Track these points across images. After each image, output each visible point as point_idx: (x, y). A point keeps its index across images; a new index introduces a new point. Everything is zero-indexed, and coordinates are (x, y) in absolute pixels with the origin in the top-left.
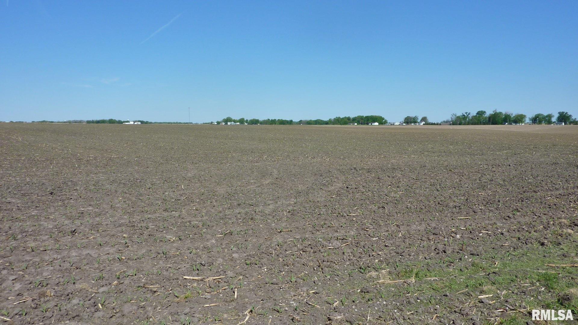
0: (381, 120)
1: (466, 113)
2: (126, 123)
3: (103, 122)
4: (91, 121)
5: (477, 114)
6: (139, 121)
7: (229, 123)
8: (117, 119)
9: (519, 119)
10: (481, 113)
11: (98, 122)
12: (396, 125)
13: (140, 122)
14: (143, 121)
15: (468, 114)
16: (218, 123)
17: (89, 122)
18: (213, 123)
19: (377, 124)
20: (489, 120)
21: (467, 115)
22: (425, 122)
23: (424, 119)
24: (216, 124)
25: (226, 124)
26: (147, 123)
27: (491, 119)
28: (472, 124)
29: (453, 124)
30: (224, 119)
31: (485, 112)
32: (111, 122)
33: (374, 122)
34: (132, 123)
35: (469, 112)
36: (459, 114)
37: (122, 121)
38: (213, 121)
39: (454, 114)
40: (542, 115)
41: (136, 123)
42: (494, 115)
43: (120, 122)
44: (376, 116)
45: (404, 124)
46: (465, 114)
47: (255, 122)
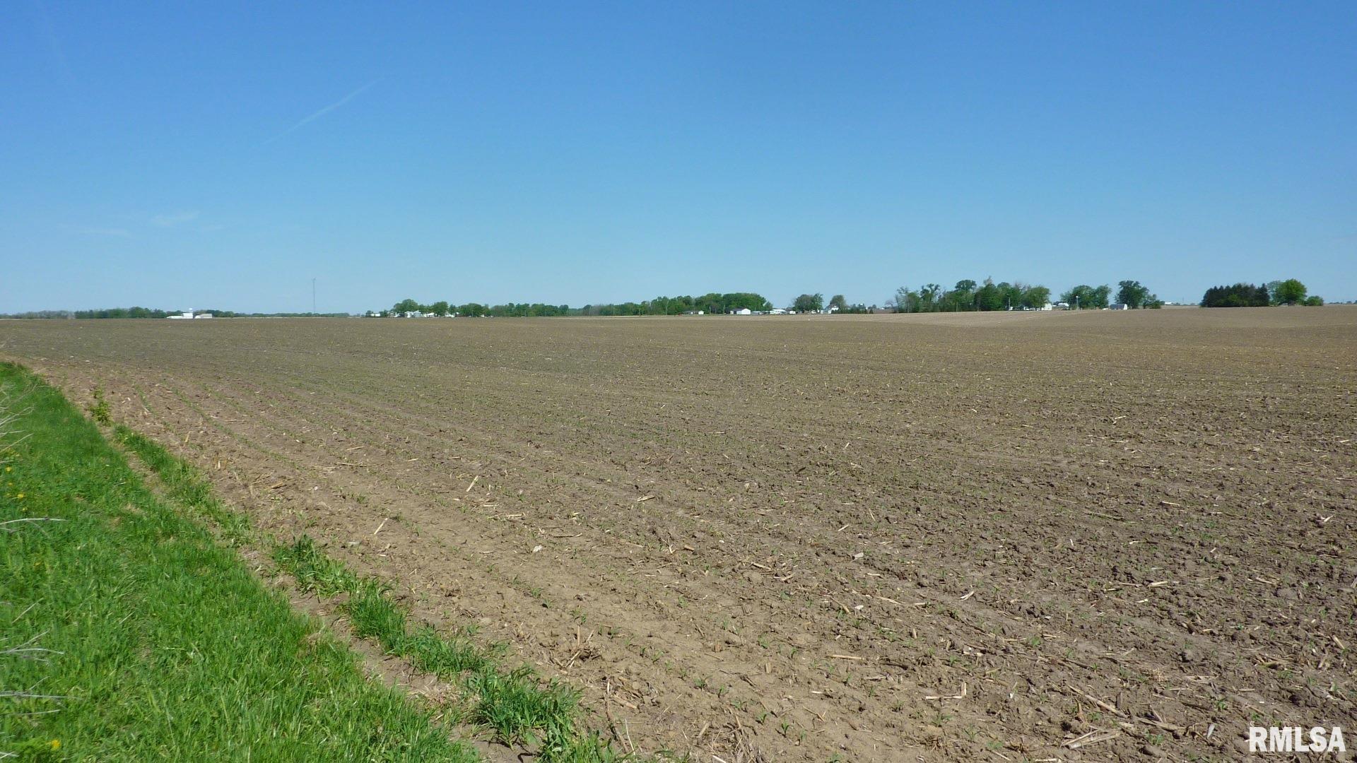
0: (756, 303)
1: (930, 286)
2: (173, 317)
3: (116, 314)
4: (86, 312)
5: (956, 287)
6: (208, 312)
7: (409, 314)
8: (152, 308)
9: (1035, 298)
10: (965, 286)
11: (104, 315)
12: (774, 315)
13: (211, 315)
14: (217, 312)
15: (933, 287)
16: (384, 315)
17: (80, 315)
18: (373, 315)
19: (746, 311)
20: (975, 302)
21: (933, 292)
22: (838, 306)
23: (837, 300)
24: (379, 315)
25: (403, 316)
26: (227, 314)
27: (979, 300)
28: (942, 310)
29: (901, 311)
30: (398, 304)
31: (973, 283)
32: (136, 313)
33: (742, 307)
34: (189, 316)
35: (935, 285)
36: (916, 288)
37: (165, 311)
38: (372, 310)
39: (904, 288)
40: (1088, 288)
41: (197, 317)
42: (985, 289)
43: (159, 315)
44: (746, 295)
45: (791, 312)
46: (929, 289)
47: (473, 311)
